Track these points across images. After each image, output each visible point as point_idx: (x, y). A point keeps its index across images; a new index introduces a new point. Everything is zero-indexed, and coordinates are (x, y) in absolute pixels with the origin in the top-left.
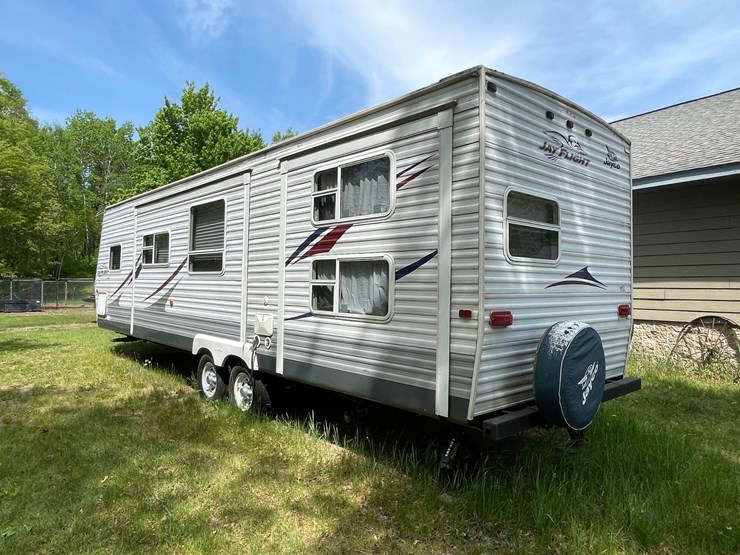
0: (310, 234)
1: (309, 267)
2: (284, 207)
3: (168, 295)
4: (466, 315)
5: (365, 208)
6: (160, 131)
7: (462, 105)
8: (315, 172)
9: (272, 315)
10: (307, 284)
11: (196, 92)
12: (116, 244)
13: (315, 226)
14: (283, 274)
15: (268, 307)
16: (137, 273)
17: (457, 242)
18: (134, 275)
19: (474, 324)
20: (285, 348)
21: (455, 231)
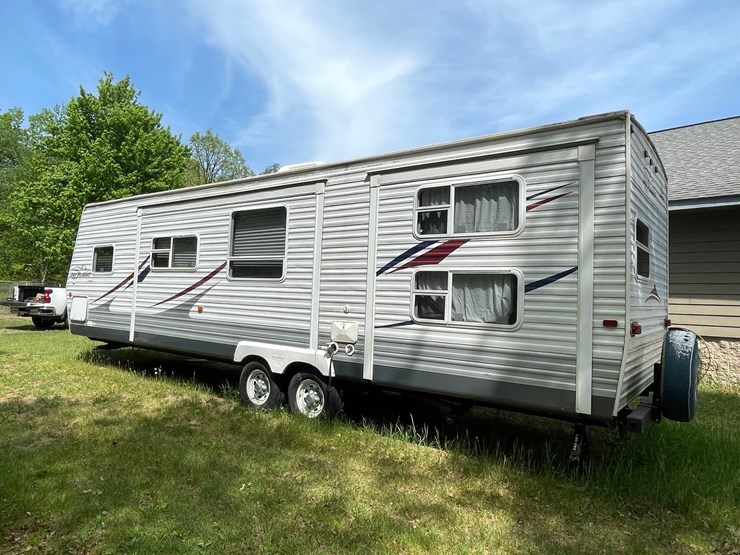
0: (411, 246)
1: (412, 278)
2: (374, 219)
3: (194, 301)
4: (610, 324)
5: (483, 225)
6: (73, 121)
7: (603, 142)
8: (419, 188)
9: (357, 323)
10: (408, 294)
11: (114, 83)
12: (107, 245)
13: (419, 239)
14: (373, 282)
15: (349, 315)
16: (141, 278)
17: (600, 260)
18: (135, 279)
19: (622, 332)
20: (374, 355)
21: (597, 251)
